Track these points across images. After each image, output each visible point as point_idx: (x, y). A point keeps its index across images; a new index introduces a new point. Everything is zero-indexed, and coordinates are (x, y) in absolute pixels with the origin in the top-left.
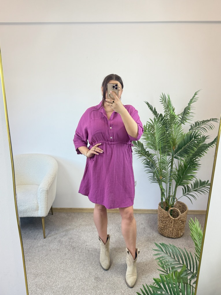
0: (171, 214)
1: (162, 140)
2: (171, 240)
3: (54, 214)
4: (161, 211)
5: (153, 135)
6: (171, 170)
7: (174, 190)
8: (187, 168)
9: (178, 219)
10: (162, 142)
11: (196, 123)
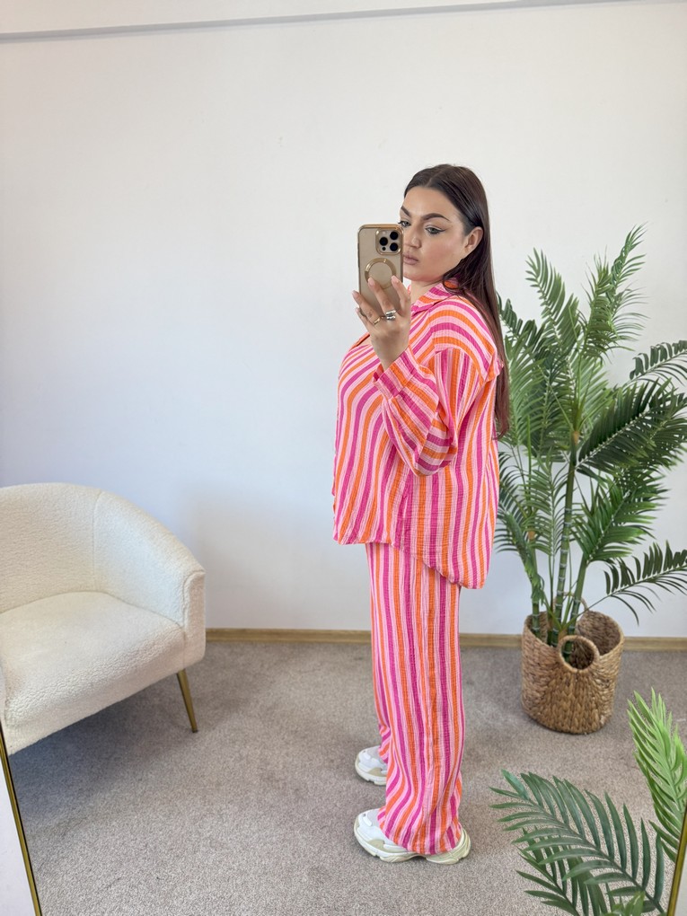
0: (565, 656)
1: (534, 411)
2: (567, 741)
4: (532, 646)
6: (566, 513)
7: (575, 578)
8: (622, 503)
9: (592, 673)
10: (533, 418)
11: (654, 351)
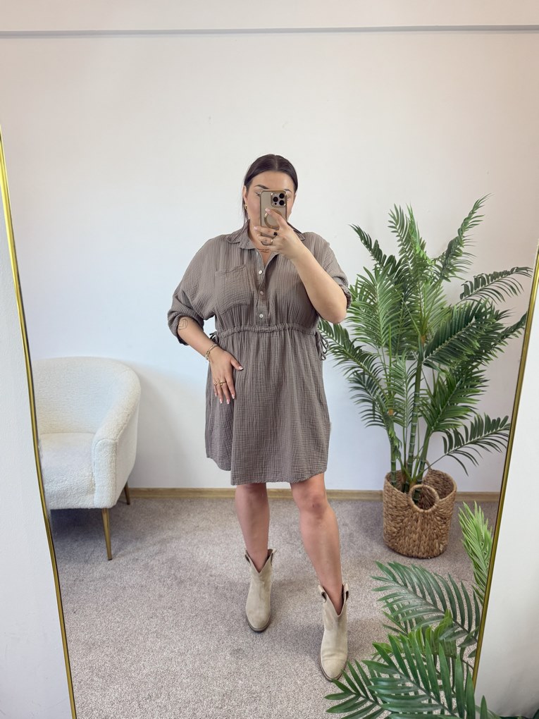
0: (416, 502)
1: (393, 321)
3: (132, 503)
4: (390, 494)
5: (372, 308)
6: (415, 395)
7: (422, 444)
8: (456, 389)
9: (433, 512)
10: (396, 326)
11: (476, 280)
